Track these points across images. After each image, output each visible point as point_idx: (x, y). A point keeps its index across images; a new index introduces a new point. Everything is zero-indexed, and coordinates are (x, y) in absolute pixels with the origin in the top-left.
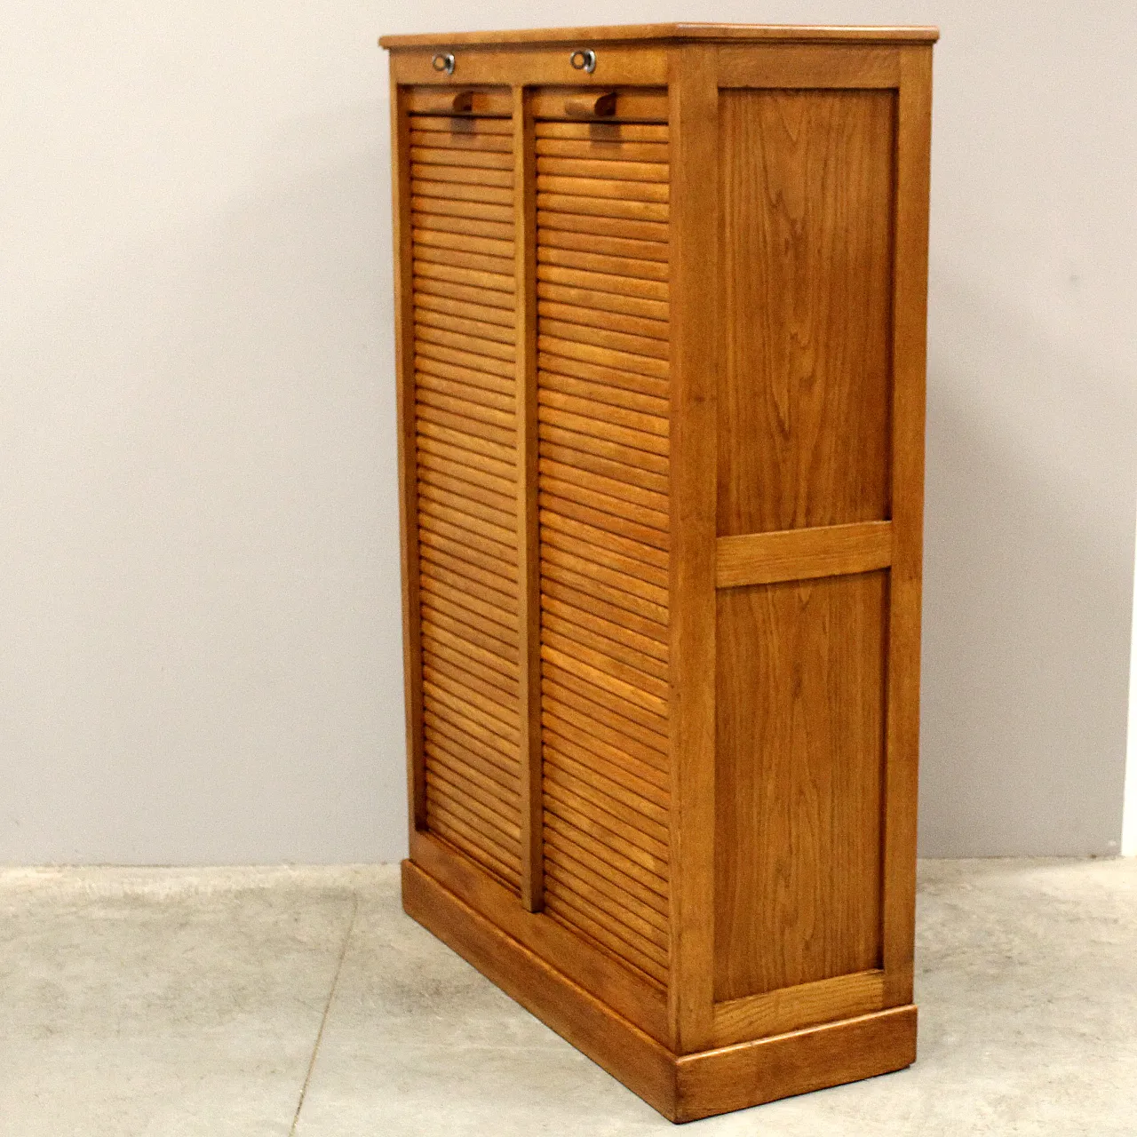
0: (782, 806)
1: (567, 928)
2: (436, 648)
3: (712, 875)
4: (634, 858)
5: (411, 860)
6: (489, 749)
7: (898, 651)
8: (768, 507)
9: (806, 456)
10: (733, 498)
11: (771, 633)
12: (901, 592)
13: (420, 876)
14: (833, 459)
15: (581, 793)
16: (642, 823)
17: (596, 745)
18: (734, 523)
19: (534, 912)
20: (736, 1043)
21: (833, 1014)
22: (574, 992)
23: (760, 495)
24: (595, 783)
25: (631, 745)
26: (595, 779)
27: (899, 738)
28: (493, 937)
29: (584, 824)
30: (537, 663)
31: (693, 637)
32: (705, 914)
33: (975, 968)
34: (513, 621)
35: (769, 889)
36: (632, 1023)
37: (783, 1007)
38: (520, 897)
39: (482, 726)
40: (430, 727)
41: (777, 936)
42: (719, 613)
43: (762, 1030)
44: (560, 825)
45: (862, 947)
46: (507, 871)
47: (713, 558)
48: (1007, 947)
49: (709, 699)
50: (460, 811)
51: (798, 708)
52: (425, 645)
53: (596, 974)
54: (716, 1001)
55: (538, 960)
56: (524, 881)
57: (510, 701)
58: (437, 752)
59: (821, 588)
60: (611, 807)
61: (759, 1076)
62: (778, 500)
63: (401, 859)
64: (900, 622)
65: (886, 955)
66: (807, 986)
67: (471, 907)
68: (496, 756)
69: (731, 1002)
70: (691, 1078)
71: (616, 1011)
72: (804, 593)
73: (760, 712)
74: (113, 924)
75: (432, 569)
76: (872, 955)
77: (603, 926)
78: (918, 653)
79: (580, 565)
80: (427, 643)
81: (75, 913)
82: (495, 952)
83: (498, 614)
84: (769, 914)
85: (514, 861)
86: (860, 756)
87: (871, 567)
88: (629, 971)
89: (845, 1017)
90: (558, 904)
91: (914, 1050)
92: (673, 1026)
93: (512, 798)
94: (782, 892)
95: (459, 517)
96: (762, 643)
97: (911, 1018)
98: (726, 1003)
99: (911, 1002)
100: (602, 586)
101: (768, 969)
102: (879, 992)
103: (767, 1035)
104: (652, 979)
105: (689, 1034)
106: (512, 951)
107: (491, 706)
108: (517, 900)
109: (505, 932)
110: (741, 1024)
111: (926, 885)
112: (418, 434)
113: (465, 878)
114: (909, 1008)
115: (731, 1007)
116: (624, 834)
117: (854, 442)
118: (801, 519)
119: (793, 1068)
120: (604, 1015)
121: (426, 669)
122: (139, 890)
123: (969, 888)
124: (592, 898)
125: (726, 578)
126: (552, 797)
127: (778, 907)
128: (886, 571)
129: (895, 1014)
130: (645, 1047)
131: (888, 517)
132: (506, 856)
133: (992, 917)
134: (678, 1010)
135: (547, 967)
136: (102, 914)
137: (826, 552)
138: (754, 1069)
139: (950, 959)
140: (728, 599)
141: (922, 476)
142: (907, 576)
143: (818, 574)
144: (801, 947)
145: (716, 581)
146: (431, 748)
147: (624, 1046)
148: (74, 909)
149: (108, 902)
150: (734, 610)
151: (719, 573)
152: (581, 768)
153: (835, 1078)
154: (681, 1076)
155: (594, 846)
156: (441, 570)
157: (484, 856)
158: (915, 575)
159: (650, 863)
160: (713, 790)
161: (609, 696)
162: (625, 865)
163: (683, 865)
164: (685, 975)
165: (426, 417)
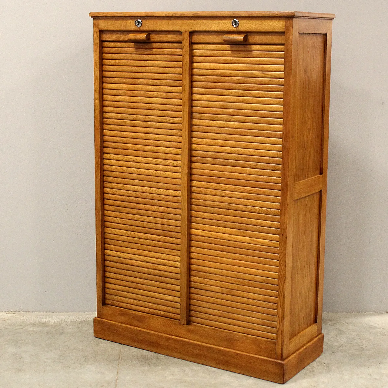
5: (98, 317)
7: (322, 217)
8: (301, 172)
9: (308, 155)
12: (323, 198)
18: (296, 178)
19: (187, 324)
21: (308, 340)
22: (218, 349)
23: (300, 168)
30: (189, 236)
31: (289, 217)
33: (351, 351)
36: (253, 354)
41: (299, 316)
47: (294, 190)
48: (361, 344)
52: (107, 237)
55: (192, 341)
62: (303, 170)
64: (323, 207)
65: (318, 318)
71: (243, 352)
72: (307, 200)
74: (36, 332)
81: (22, 328)
82: (164, 343)
85: (168, 309)
87: (319, 190)
89: (311, 340)
90: (199, 320)
92: (279, 351)
99: (321, 333)
100: (232, 205)
101: (297, 327)
102: (316, 330)
103: (298, 350)
105: (285, 353)
106: (176, 340)
109: (169, 334)
111: (328, 322)
117: (316, 149)
118: (307, 176)
122: (44, 320)
123: (344, 323)
125: (296, 197)
126: (196, 282)
129: (320, 337)
132: (163, 308)
133: (354, 333)
134: (283, 345)
136: (31, 329)
138: (297, 361)
139: (341, 348)
142: (325, 192)
144: (303, 319)
145: (294, 198)
146: (109, 274)
148: (22, 327)
149: (34, 325)
154: (285, 367)
160: (291, 269)
163: (285, 295)
164: (285, 332)
165: (110, 152)
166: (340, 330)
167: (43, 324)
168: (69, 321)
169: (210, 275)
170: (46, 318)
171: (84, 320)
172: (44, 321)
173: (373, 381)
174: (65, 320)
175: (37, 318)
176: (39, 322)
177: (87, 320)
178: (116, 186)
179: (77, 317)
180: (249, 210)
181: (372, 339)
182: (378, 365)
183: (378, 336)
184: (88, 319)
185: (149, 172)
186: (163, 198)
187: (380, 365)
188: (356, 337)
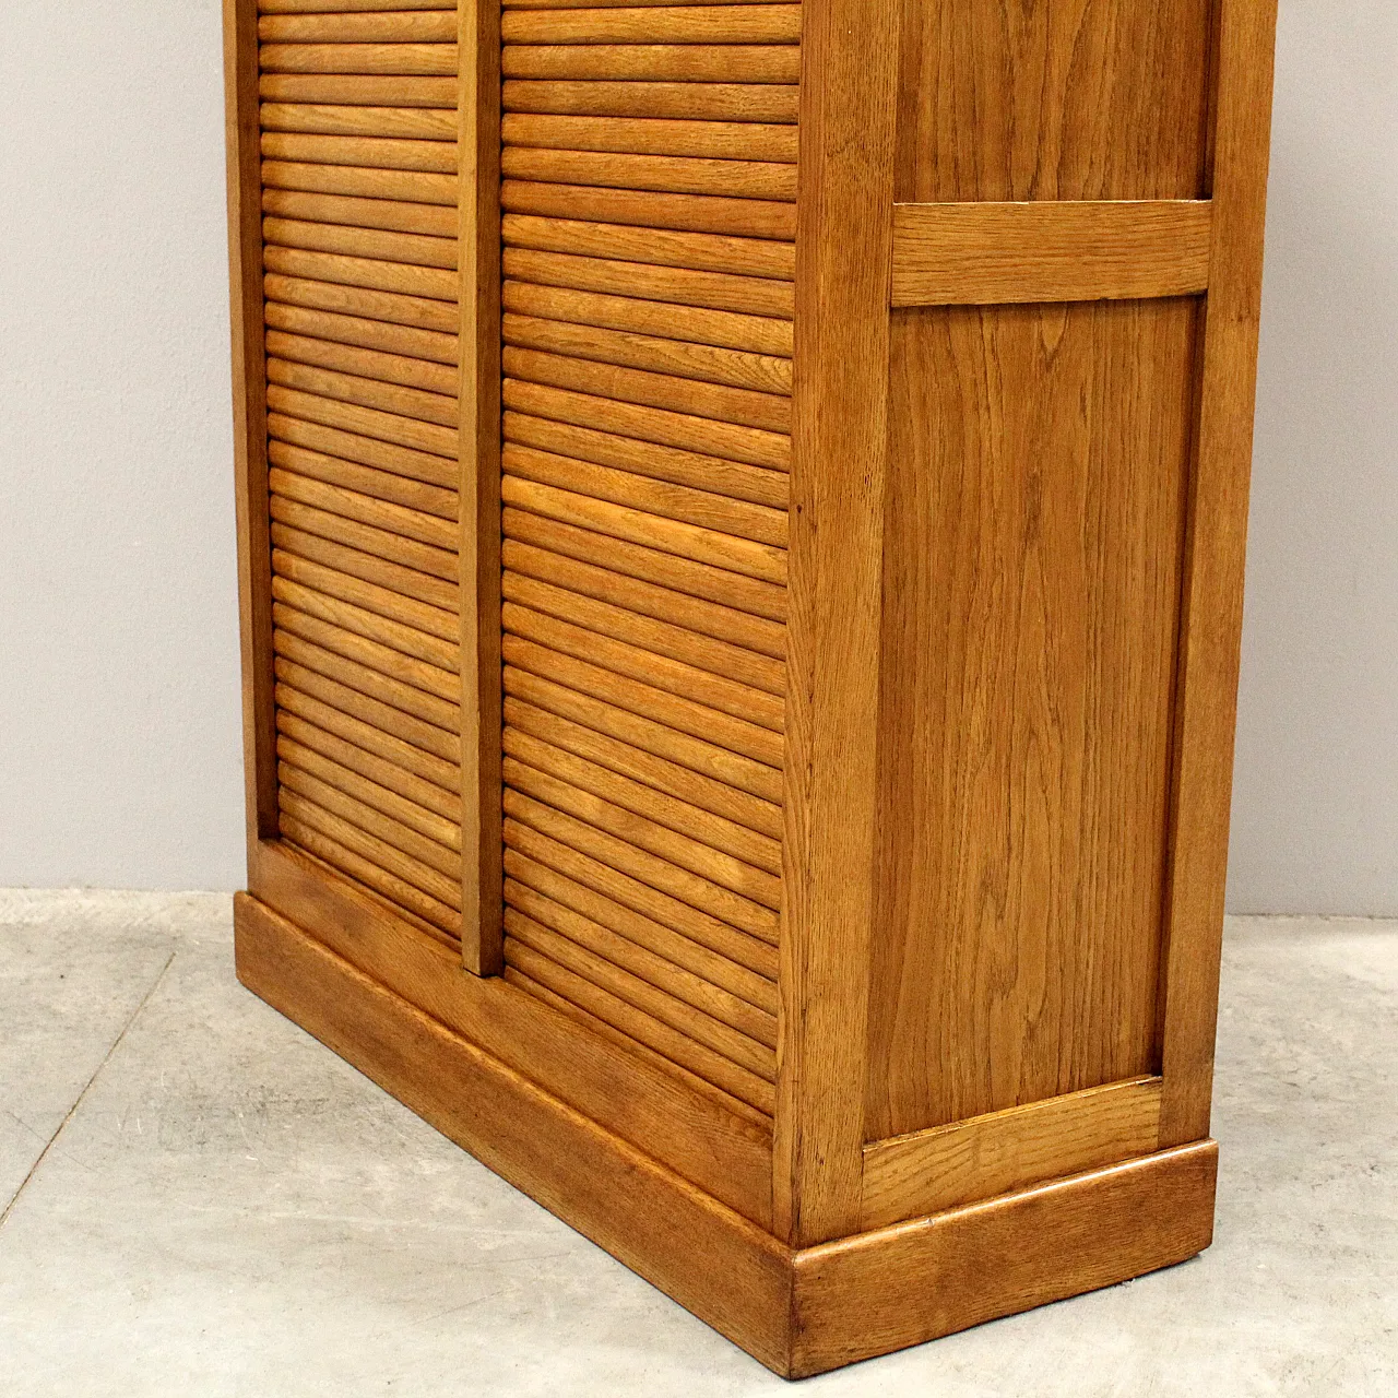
0: (998, 758)
1: (550, 1005)
2: (296, 513)
3: (867, 895)
4: (697, 867)
5: (250, 893)
6: (394, 685)
7: (1214, 462)
8: (989, 149)
9: (1062, 53)
10: (926, 125)
11: (988, 408)
12: (1222, 342)
13: (268, 919)
14: (1110, 62)
15: (581, 750)
16: (716, 795)
17: (615, 653)
18: (926, 176)
19: (485, 975)
20: (901, 1221)
21: (1071, 1162)
22: (570, 1123)
23: (975, 122)
24: (615, 729)
25: (696, 645)
26: (614, 720)
27: (1207, 634)
28: (403, 1022)
29: (589, 806)
30: (494, 510)
31: (845, 405)
32: (851, 970)
34: (446, 439)
35: (970, 921)
36: (691, 1183)
37: (986, 1150)
38: (458, 951)
39: (384, 644)
40: (284, 657)
41: (980, 1016)
42: (894, 360)
43: (949, 1194)
44: (536, 814)
45: (1124, 1035)
46: (429, 903)
47: (886, 241)
49: (870, 534)
50: (340, 802)
51: (1032, 561)
52: (276, 512)
53: (613, 1088)
54: (869, 1138)
55: (492, 1063)
56: (467, 924)
57: (439, 593)
58: (297, 702)
59: (1082, 323)
60: (645, 769)
61: (943, 1282)
62: (1009, 136)
63: (235, 890)
64: (1218, 403)
65: (1168, 1048)
66: (1029, 1108)
67: (362, 970)
68: (407, 696)
69: (895, 1142)
70: (819, 1292)
71: (656, 1160)
72: (1050, 331)
73: (963, 569)
75: (289, 373)
76: (1141, 1051)
77: (627, 1001)
78: (1247, 466)
79: (585, 304)
80: (280, 507)
82: (410, 1051)
83: (413, 431)
84: (967, 969)
85: (443, 886)
86: (1138, 666)
87: (1173, 289)
88: (681, 1081)
89: (1095, 1165)
90: (530, 961)
91: (1209, 1225)
92: (784, 1192)
93: (443, 771)
94: (990, 928)
95: (342, 266)
96: (969, 430)
97: (1207, 1166)
98: (886, 1143)
99: (1205, 1137)
100: (635, 339)
101: (960, 1079)
102: (1154, 1118)
103: (957, 1204)
104: (734, 1101)
105: (818, 1206)
106: (442, 1046)
107: (400, 606)
108: (453, 956)
109: (427, 1013)
110: (911, 1185)
112: (263, 129)
113: (351, 920)
114: (1204, 1146)
115: (891, 1153)
116: (673, 820)
117: (1148, 32)
118: (1048, 182)
119: (1003, 1264)
120: (633, 1167)
121: (278, 555)
124: (605, 947)
125: (911, 288)
126: (522, 762)
127: (983, 955)
128: (1197, 300)
129: (1181, 1159)
130: (725, 1230)
131: (1204, 192)
132: (429, 879)
134: (798, 1158)
135: (511, 1075)
137: (1093, 250)
138: (935, 1269)
140: (911, 329)
141: (1268, 117)
142: (1233, 315)
143: (1078, 294)
144: (1022, 1033)
145: (890, 289)
146: (286, 696)
147: (675, 1227)
150: (920, 357)
151: (899, 277)
152: (582, 700)
153: (1072, 1281)
154: (802, 1290)
155: (610, 849)
156: (307, 370)
157: (386, 879)
158: (1249, 314)
159: (730, 871)
160: (874, 724)
161: (646, 553)
162: (678, 881)
163: (813, 872)
164: (812, 1090)
173: (1330, 1261)
181: (1348, 1044)
182: (1362, 1176)
183: (1375, 1025)
185: (380, 180)
187: (1376, 1177)
188: (1269, 1030)
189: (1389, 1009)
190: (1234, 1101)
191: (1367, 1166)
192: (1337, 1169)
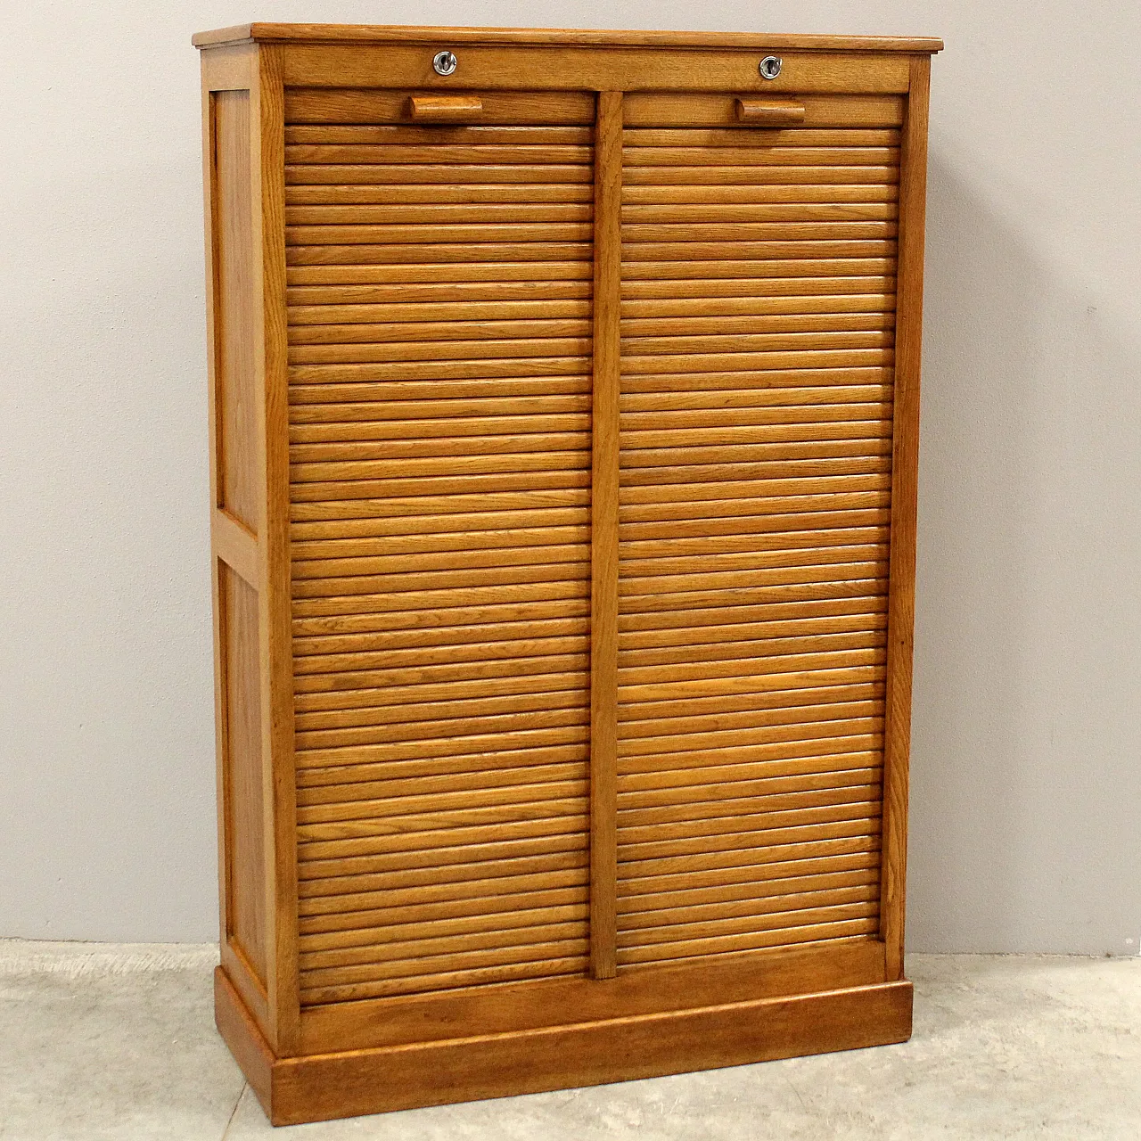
40: (313, 879)
48: (1002, 1059)
74: (15, 1005)
108: (577, 981)
122: (49, 967)
123: (966, 989)
136: (5, 994)
149: (13, 981)
165: (317, 496)
166: (946, 1010)
167: (45, 980)
168: (125, 969)
169: (680, 809)
170: (56, 961)
171: (172, 966)
172: (50, 970)
174: (112, 966)
175: (31, 959)
176: (34, 973)
177: (179, 968)
178: (342, 606)
179: (153, 958)
180: (796, 594)
181: (1041, 1044)
182: (1037, 1129)
183: (1061, 1031)
184: (182, 966)
186: (520, 612)
187: (1045, 1129)
188: (993, 1035)
189: (1072, 1020)
190: (964, 1082)
191: (1041, 1123)
192: (1022, 1124)
